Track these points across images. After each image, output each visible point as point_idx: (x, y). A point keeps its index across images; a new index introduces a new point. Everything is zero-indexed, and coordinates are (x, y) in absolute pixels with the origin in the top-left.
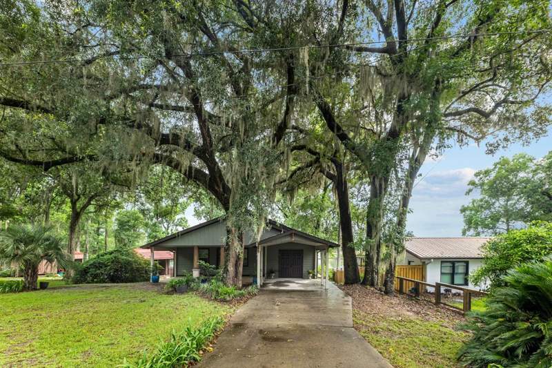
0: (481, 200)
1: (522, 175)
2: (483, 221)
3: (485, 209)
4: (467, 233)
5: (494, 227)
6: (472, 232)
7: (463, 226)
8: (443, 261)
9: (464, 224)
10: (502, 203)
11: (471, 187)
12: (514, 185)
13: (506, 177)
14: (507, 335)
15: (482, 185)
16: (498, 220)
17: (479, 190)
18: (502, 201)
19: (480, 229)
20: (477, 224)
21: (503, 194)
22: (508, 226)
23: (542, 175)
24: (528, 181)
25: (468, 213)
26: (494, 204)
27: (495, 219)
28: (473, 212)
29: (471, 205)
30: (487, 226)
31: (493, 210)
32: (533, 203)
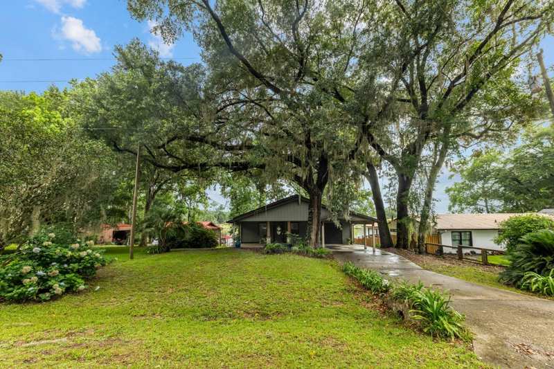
0: (463, 183)
1: (494, 164)
2: (466, 199)
3: (466, 190)
4: (453, 209)
5: (475, 204)
6: (457, 208)
7: (449, 203)
8: (453, 231)
9: (449, 202)
10: (481, 186)
11: (452, 173)
12: (488, 173)
13: (482, 167)
14: (529, 263)
15: (462, 171)
16: (477, 199)
17: (459, 175)
18: (480, 184)
19: (464, 206)
20: (461, 202)
21: (481, 179)
22: (486, 203)
23: (510, 166)
24: (500, 170)
25: (452, 193)
26: (473, 186)
27: (475, 198)
28: (456, 192)
29: (454, 187)
30: (469, 204)
31: (473, 191)
32: (505, 186)
